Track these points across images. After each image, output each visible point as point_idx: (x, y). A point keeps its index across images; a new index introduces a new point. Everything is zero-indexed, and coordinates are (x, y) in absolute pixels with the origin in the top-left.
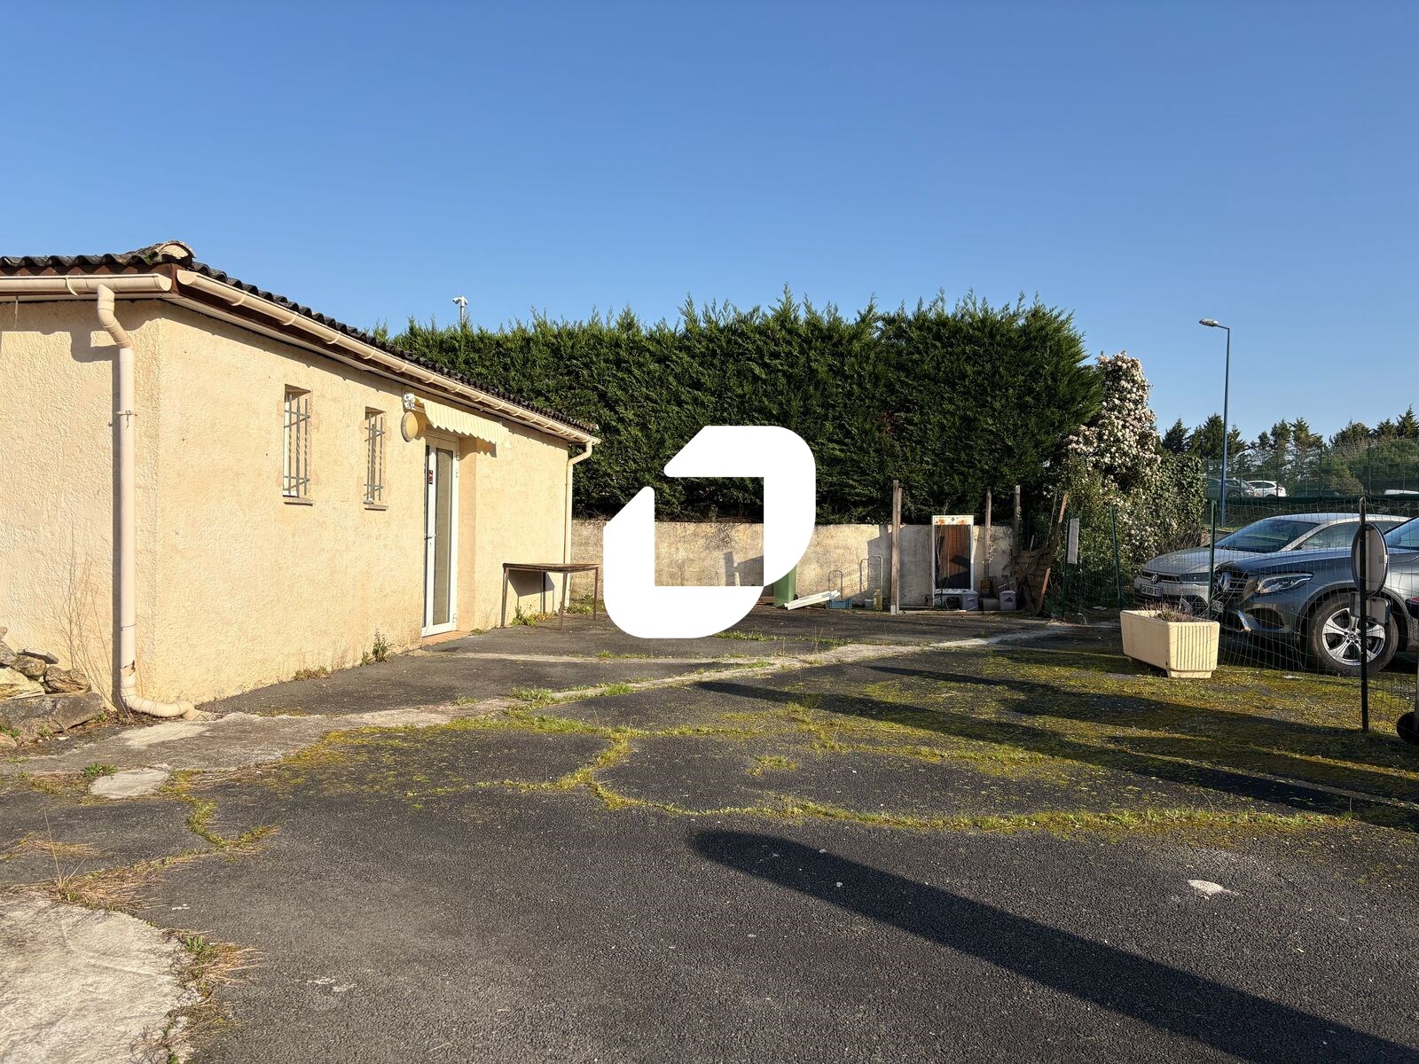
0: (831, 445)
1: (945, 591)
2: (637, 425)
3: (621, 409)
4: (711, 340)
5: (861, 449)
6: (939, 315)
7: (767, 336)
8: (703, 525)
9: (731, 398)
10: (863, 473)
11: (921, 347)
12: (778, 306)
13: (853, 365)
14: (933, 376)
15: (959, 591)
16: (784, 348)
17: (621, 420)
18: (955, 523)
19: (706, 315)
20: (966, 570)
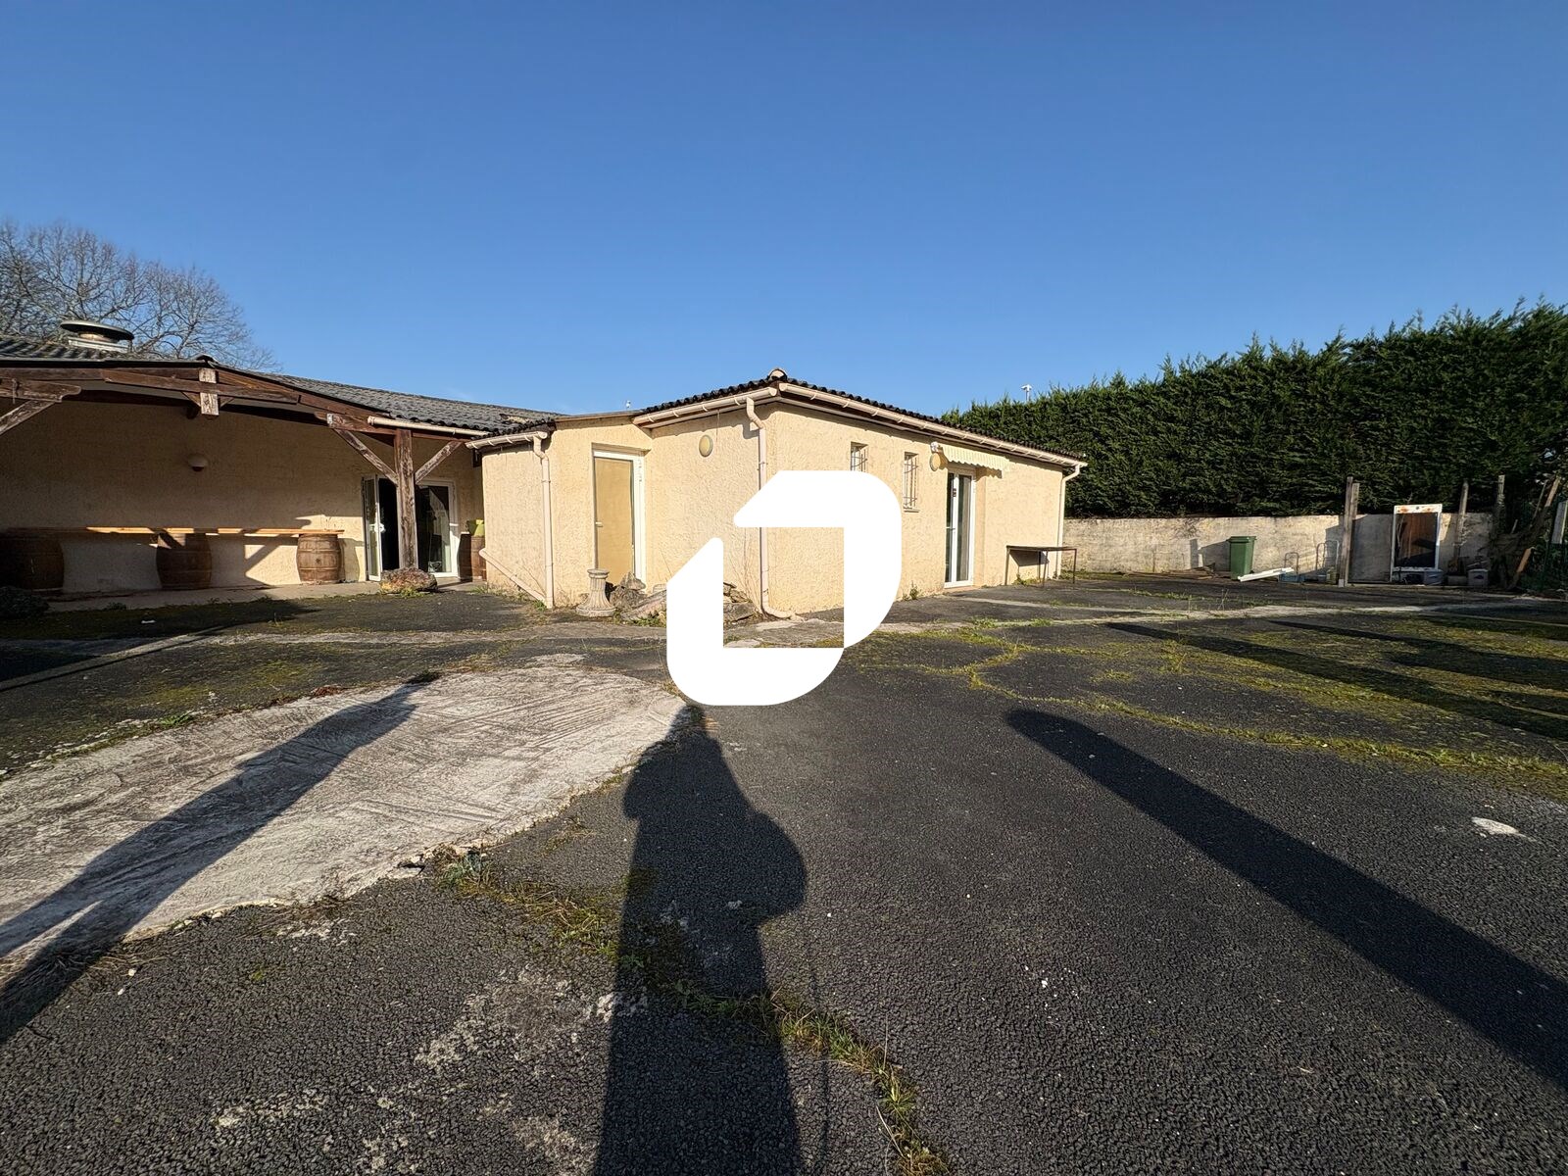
0: (1291, 454)
1: (1403, 569)
2: (1122, 451)
3: (1110, 442)
4: (1184, 385)
5: (1323, 454)
6: (1414, 334)
7: (1234, 375)
8: (1173, 521)
9: (1199, 425)
10: (1324, 474)
11: (1391, 363)
12: (1246, 351)
13: (1317, 387)
14: (1403, 387)
15: (1421, 569)
16: (1249, 381)
17: (1110, 450)
18: (1419, 511)
19: (1182, 367)
20: (1429, 551)
